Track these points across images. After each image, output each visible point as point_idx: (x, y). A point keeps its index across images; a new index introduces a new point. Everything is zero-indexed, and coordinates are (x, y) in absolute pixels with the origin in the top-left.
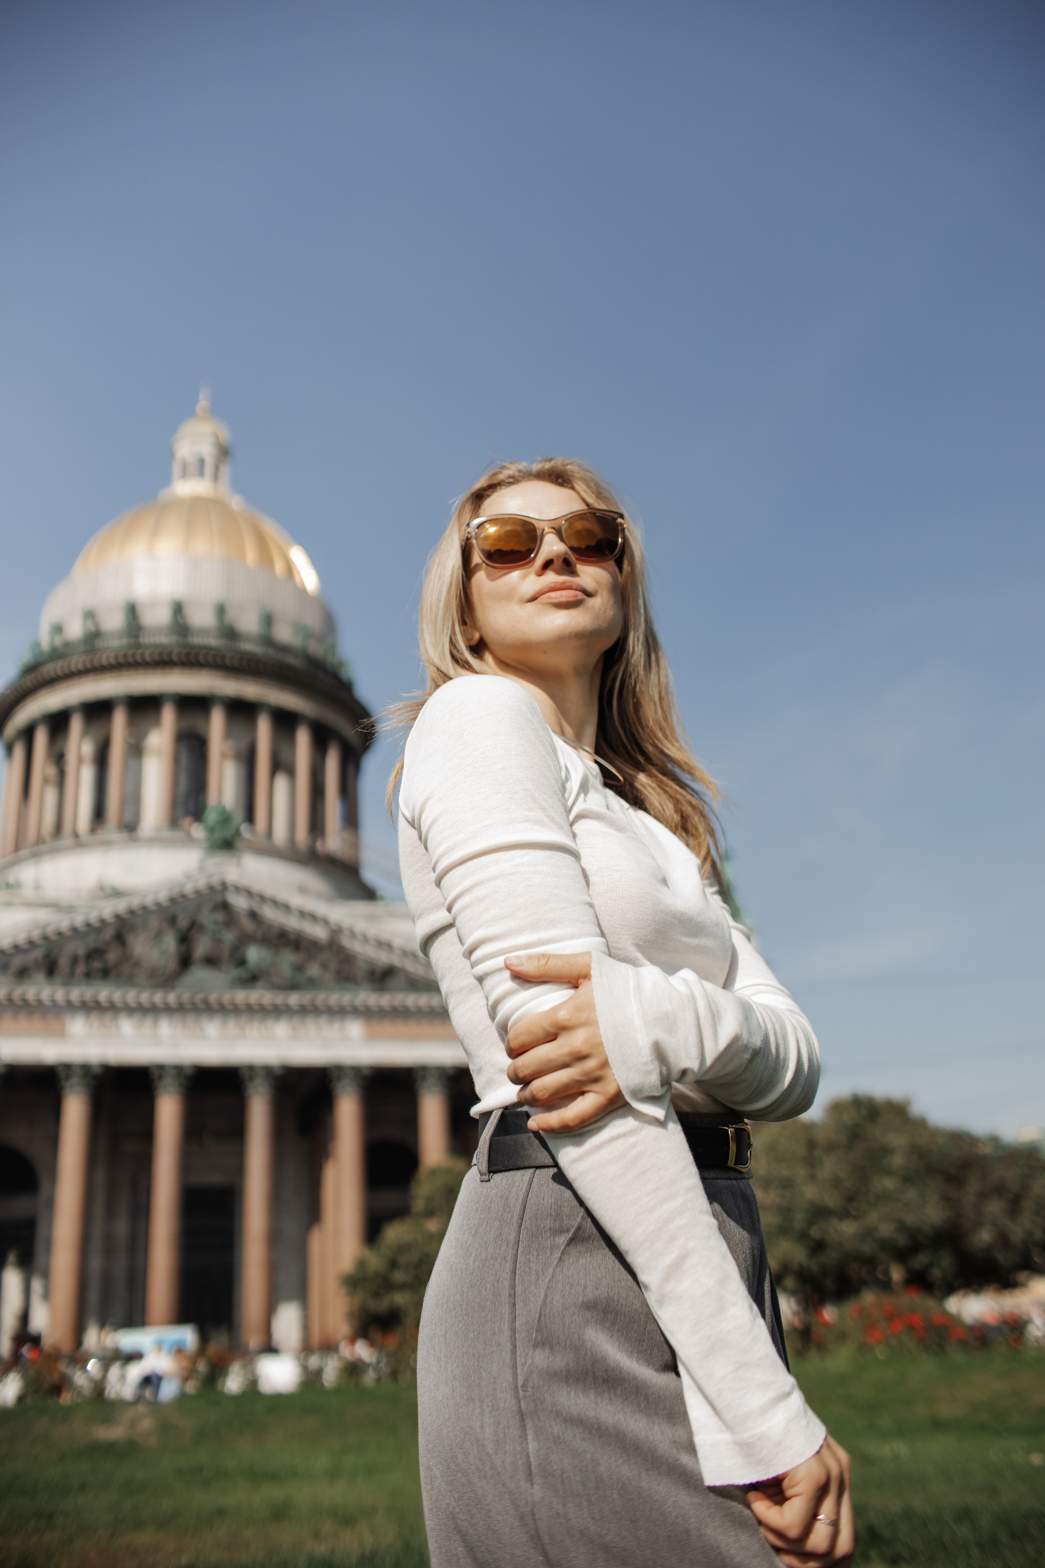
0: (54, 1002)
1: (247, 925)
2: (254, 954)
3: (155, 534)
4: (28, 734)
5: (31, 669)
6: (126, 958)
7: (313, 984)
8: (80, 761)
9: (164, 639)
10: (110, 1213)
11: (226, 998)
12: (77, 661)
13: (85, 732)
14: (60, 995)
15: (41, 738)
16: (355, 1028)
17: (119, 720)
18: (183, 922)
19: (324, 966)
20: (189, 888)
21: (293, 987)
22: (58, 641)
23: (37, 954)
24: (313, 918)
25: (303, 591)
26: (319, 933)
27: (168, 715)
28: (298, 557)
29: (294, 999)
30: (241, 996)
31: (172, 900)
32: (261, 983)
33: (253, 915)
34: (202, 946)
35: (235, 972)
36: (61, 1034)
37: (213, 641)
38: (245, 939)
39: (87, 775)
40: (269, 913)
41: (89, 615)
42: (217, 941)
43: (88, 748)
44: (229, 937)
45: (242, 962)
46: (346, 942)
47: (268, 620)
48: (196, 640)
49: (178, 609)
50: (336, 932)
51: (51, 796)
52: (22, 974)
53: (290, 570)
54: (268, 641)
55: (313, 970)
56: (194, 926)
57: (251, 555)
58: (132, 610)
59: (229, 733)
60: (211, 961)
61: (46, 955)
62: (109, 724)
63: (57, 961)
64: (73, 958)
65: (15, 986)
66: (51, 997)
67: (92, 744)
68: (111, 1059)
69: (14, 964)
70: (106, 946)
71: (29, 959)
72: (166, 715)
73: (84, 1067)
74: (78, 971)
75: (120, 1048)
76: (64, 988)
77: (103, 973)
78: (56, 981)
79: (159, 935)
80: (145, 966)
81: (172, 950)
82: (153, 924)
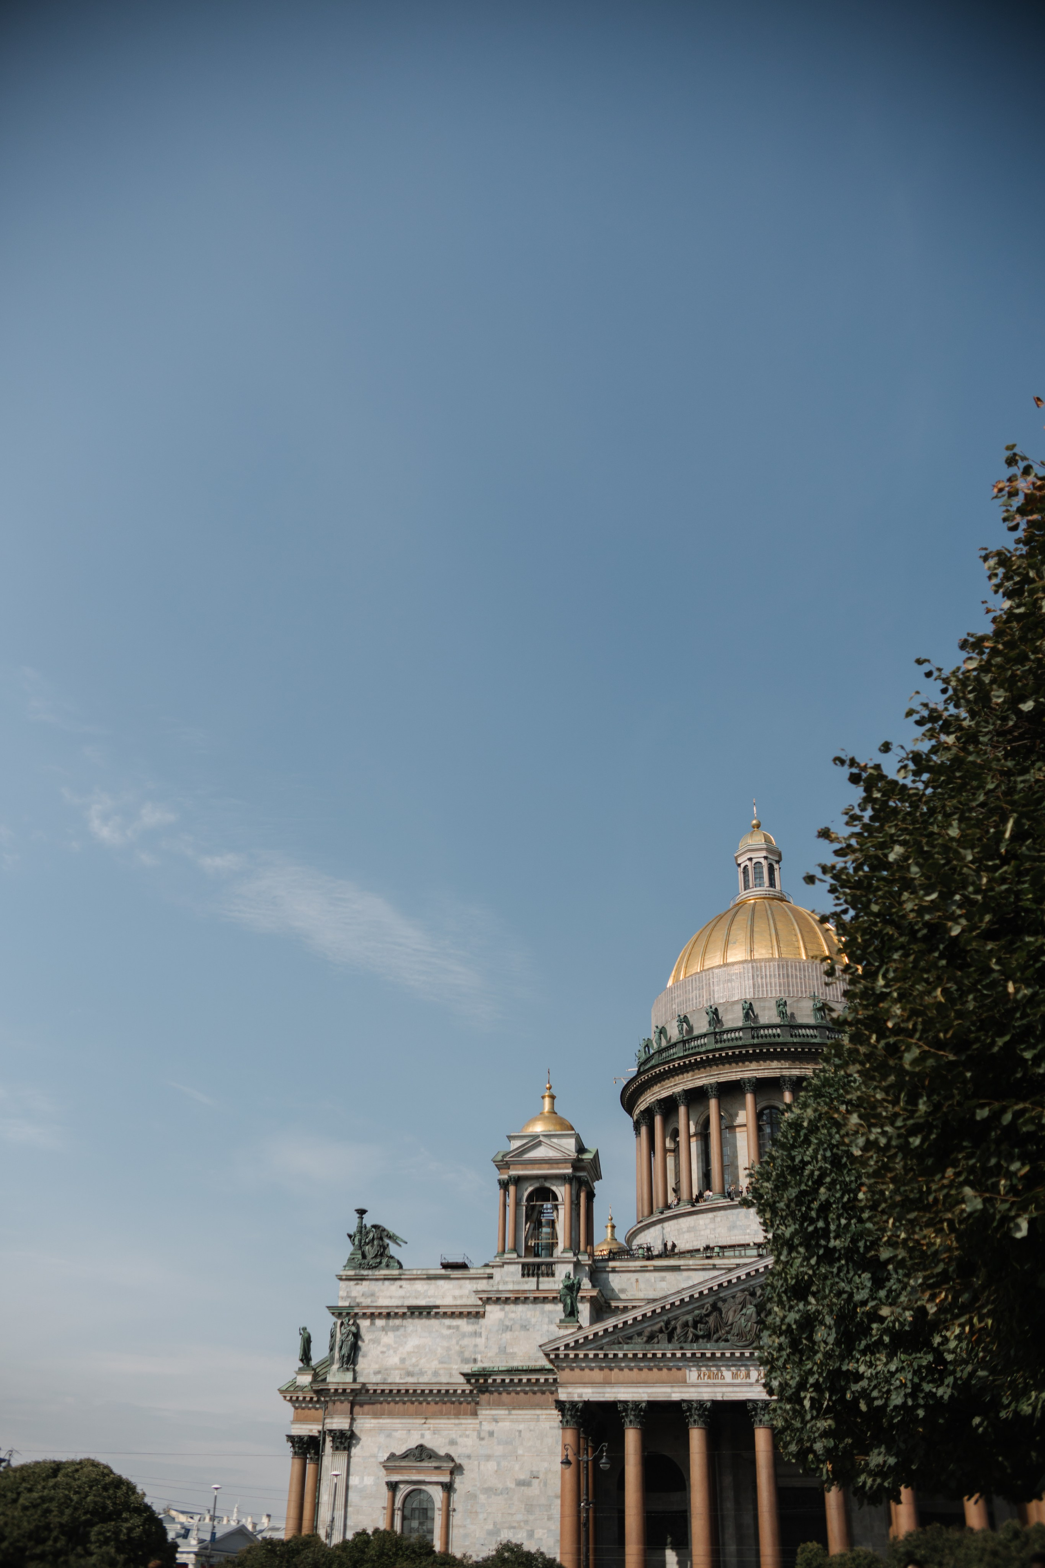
0: (674, 1358)
4: (649, 1116)
6: (721, 1323)
8: (689, 1137)
13: (690, 1115)
14: (679, 1352)
15: (658, 1120)
17: (714, 1104)
22: (663, 1040)
23: (660, 1323)
36: (683, 1382)
43: (693, 1127)
52: (651, 1338)
61: (667, 1323)
62: (708, 1107)
63: (675, 1328)
64: (686, 1325)
65: (648, 1347)
66: (674, 1355)
67: (696, 1124)
68: (719, 1398)
69: (647, 1333)
70: (708, 1315)
71: (656, 1328)
72: (749, 1098)
73: (701, 1403)
74: (690, 1336)
75: (724, 1389)
76: (682, 1348)
77: (708, 1337)
78: (675, 1343)
79: (744, 1305)
80: (735, 1331)
81: (754, 1317)
82: (740, 1297)
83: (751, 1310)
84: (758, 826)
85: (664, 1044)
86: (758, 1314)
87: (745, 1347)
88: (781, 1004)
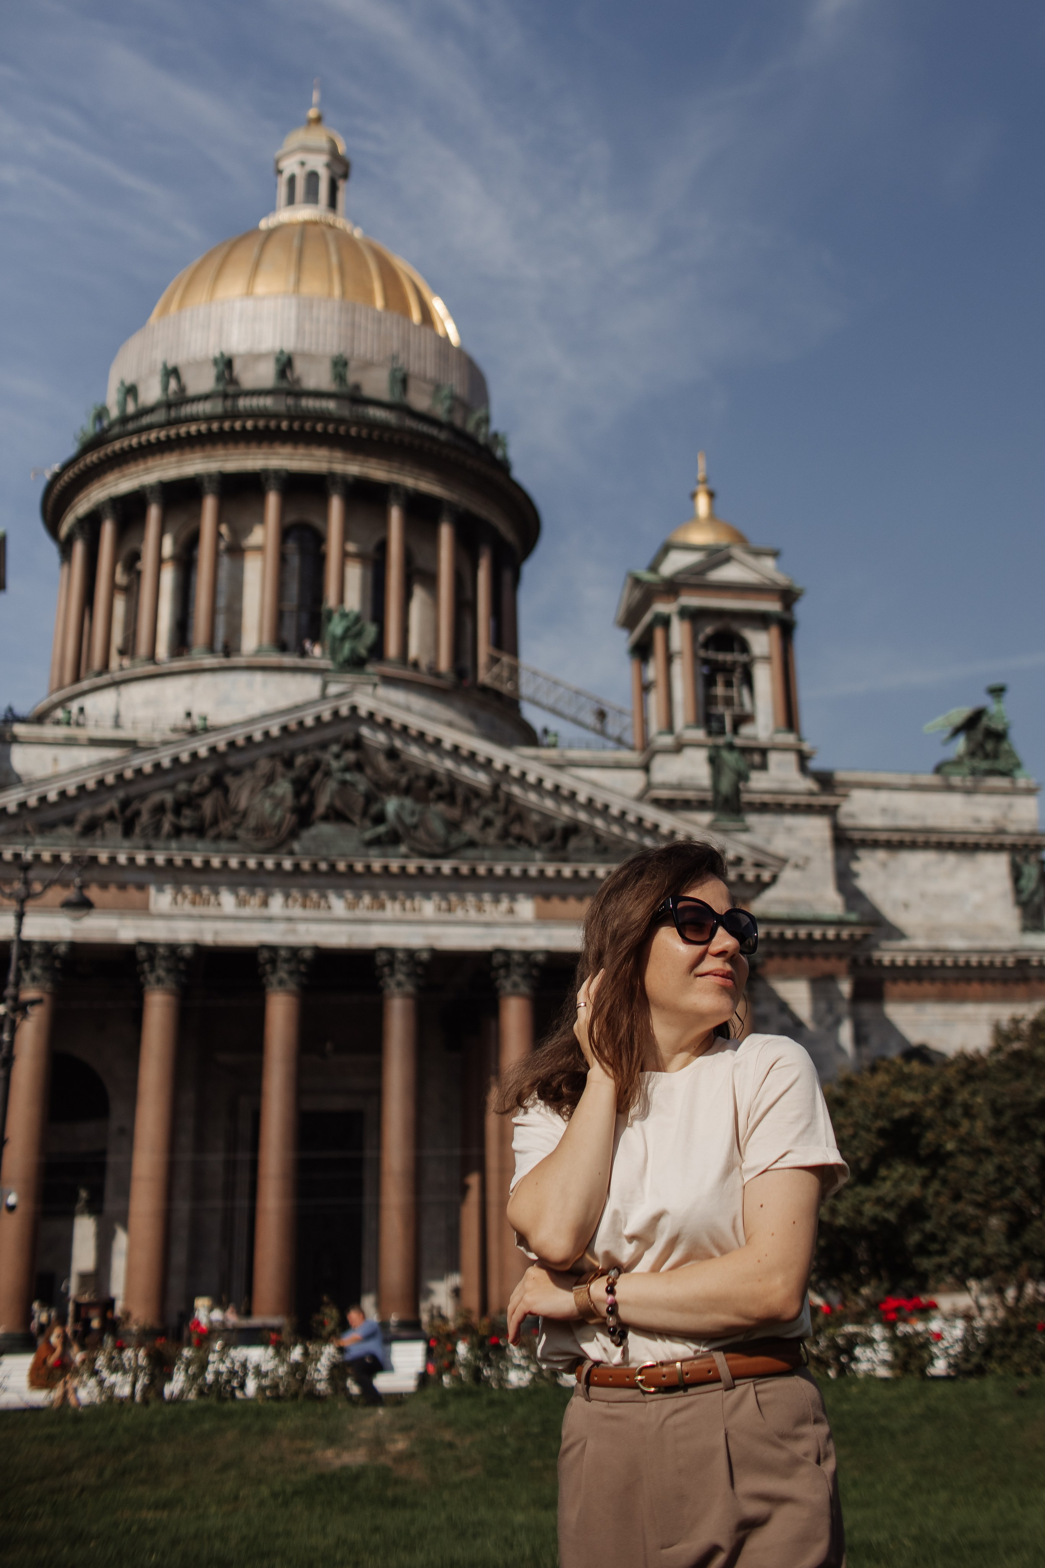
0: (132, 864)
1: (386, 766)
2: (394, 806)
3: (254, 273)
4: (91, 524)
5: (93, 443)
6: (226, 810)
7: (471, 846)
8: (160, 561)
9: (269, 404)
10: (200, 1145)
11: (359, 862)
13: (166, 524)
14: (141, 857)
15: (108, 530)
16: (526, 908)
17: (209, 509)
18: (302, 763)
19: (488, 824)
21: (447, 850)
23: (112, 804)
24: (471, 758)
25: (445, 341)
26: (482, 779)
27: (272, 506)
30: (378, 861)
32: (402, 847)
33: (392, 754)
34: (323, 802)
35: (371, 832)
36: (143, 910)
37: (333, 407)
38: (382, 788)
39: (168, 577)
40: (415, 753)
41: (171, 373)
42: (346, 791)
43: (170, 546)
44: (362, 784)
45: (380, 818)
46: (517, 792)
47: (402, 381)
48: (311, 406)
49: (285, 363)
50: (504, 776)
51: (121, 605)
52: (91, 828)
53: (428, 318)
54: (403, 409)
55: (471, 828)
56: (317, 769)
57: (380, 298)
58: (226, 365)
59: (351, 532)
60: (336, 815)
61: (125, 804)
62: (198, 515)
63: (137, 814)
64: (160, 809)
65: (83, 842)
66: (132, 860)
67: (175, 542)
68: (208, 939)
69: (83, 817)
70: (203, 794)
71: (103, 810)
72: (272, 501)
73: (173, 949)
74: (166, 827)
75: (220, 925)
76: (148, 848)
77: (199, 831)
78: (137, 839)
79: (270, 779)
80: (252, 822)
81: (289, 801)
82: (264, 766)
83: (283, 788)
84: (319, 120)
85: (131, 408)
86: (297, 794)
87: (268, 851)
88: (340, 365)
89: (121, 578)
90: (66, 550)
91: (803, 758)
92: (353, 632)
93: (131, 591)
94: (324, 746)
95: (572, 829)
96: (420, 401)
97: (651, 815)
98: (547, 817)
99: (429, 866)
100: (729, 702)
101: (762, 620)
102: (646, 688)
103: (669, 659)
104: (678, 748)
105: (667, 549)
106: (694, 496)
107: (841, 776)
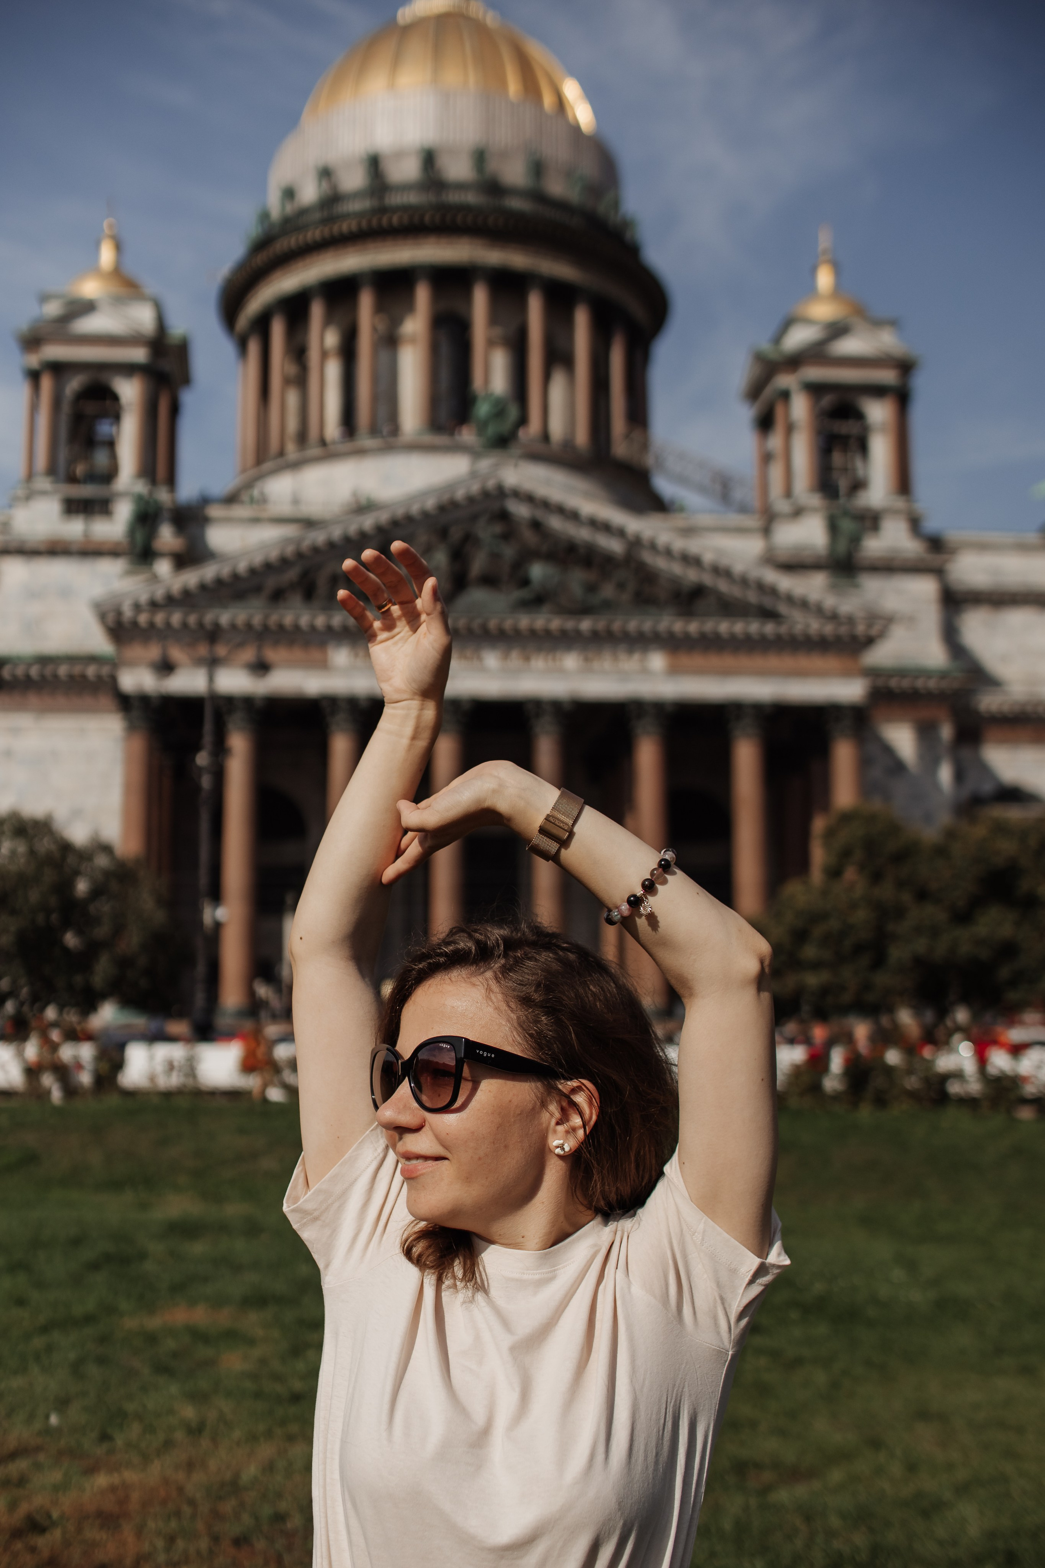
0: (313, 628)
1: (529, 537)
2: (537, 571)
3: (396, 63)
4: (262, 324)
5: (261, 245)
7: (607, 606)
8: (324, 355)
9: (413, 198)
11: (508, 624)
12: (314, 234)
13: (328, 321)
14: (320, 621)
16: (657, 661)
17: (366, 302)
18: (456, 534)
19: (621, 586)
20: (460, 494)
21: (585, 610)
22: (289, 209)
23: (292, 574)
24: (606, 528)
25: (576, 129)
26: (615, 546)
27: (422, 295)
28: (571, 90)
29: (586, 625)
30: (524, 621)
31: (442, 508)
32: (546, 608)
33: (536, 525)
34: (478, 564)
35: (518, 594)
36: (323, 665)
37: (471, 198)
38: (527, 556)
39: (333, 370)
40: (555, 523)
41: (326, 173)
42: (495, 556)
43: (332, 339)
44: (509, 552)
45: (525, 582)
46: (647, 557)
47: (538, 168)
48: (454, 198)
49: (429, 158)
50: (635, 544)
51: (292, 398)
52: (278, 596)
53: (561, 104)
54: (538, 196)
55: (608, 591)
56: (469, 539)
57: (514, 87)
58: (374, 163)
59: (494, 319)
60: (489, 581)
61: (303, 576)
62: (356, 307)
63: (315, 583)
64: (332, 579)
65: (270, 610)
66: (312, 624)
67: (337, 334)
69: (269, 588)
71: (285, 581)
73: (352, 700)
76: (325, 614)
78: (315, 606)
82: (421, 537)
89: (292, 369)
90: (242, 345)
91: (915, 524)
92: (499, 412)
93: (300, 380)
94: (474, 518)
95: (698, 592)
96: (556, 187)
97: (771, 576)
98: (675, 581)
99: (570, 624)
100: (845, 470)
101: (878, 391)
102: (767, 458)
103: (790, 429)
104: (798, 513)
105: (788, 323)
106: (813, 271)
107: (952, 535)
